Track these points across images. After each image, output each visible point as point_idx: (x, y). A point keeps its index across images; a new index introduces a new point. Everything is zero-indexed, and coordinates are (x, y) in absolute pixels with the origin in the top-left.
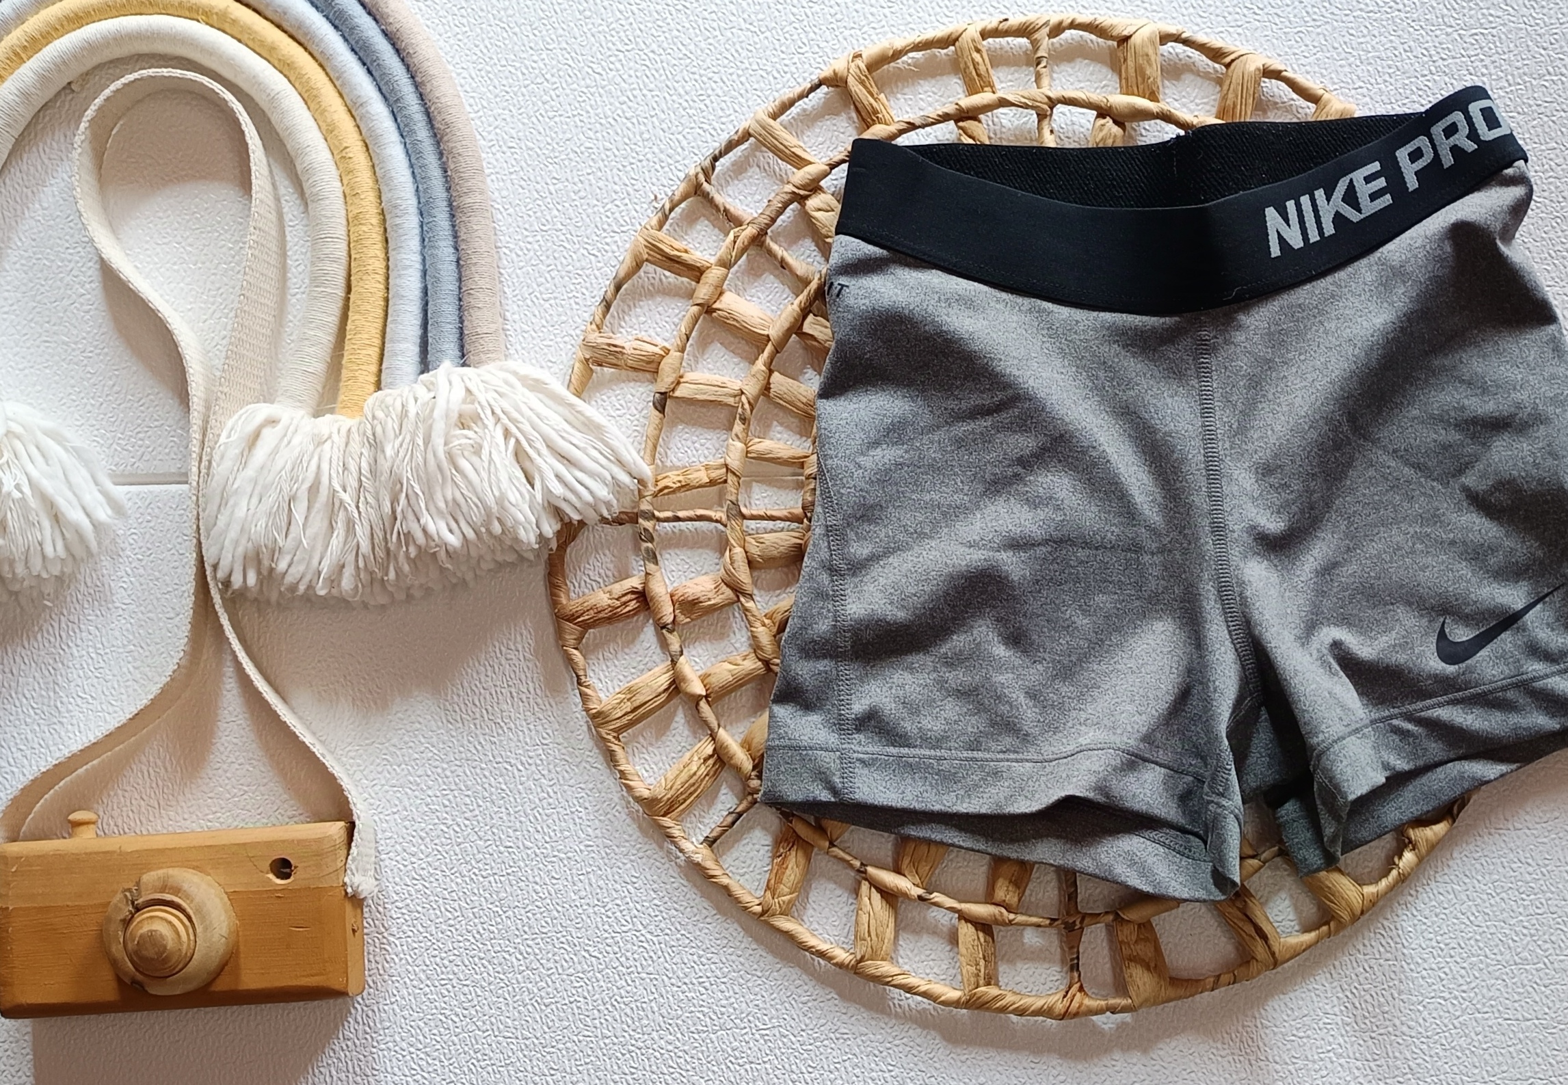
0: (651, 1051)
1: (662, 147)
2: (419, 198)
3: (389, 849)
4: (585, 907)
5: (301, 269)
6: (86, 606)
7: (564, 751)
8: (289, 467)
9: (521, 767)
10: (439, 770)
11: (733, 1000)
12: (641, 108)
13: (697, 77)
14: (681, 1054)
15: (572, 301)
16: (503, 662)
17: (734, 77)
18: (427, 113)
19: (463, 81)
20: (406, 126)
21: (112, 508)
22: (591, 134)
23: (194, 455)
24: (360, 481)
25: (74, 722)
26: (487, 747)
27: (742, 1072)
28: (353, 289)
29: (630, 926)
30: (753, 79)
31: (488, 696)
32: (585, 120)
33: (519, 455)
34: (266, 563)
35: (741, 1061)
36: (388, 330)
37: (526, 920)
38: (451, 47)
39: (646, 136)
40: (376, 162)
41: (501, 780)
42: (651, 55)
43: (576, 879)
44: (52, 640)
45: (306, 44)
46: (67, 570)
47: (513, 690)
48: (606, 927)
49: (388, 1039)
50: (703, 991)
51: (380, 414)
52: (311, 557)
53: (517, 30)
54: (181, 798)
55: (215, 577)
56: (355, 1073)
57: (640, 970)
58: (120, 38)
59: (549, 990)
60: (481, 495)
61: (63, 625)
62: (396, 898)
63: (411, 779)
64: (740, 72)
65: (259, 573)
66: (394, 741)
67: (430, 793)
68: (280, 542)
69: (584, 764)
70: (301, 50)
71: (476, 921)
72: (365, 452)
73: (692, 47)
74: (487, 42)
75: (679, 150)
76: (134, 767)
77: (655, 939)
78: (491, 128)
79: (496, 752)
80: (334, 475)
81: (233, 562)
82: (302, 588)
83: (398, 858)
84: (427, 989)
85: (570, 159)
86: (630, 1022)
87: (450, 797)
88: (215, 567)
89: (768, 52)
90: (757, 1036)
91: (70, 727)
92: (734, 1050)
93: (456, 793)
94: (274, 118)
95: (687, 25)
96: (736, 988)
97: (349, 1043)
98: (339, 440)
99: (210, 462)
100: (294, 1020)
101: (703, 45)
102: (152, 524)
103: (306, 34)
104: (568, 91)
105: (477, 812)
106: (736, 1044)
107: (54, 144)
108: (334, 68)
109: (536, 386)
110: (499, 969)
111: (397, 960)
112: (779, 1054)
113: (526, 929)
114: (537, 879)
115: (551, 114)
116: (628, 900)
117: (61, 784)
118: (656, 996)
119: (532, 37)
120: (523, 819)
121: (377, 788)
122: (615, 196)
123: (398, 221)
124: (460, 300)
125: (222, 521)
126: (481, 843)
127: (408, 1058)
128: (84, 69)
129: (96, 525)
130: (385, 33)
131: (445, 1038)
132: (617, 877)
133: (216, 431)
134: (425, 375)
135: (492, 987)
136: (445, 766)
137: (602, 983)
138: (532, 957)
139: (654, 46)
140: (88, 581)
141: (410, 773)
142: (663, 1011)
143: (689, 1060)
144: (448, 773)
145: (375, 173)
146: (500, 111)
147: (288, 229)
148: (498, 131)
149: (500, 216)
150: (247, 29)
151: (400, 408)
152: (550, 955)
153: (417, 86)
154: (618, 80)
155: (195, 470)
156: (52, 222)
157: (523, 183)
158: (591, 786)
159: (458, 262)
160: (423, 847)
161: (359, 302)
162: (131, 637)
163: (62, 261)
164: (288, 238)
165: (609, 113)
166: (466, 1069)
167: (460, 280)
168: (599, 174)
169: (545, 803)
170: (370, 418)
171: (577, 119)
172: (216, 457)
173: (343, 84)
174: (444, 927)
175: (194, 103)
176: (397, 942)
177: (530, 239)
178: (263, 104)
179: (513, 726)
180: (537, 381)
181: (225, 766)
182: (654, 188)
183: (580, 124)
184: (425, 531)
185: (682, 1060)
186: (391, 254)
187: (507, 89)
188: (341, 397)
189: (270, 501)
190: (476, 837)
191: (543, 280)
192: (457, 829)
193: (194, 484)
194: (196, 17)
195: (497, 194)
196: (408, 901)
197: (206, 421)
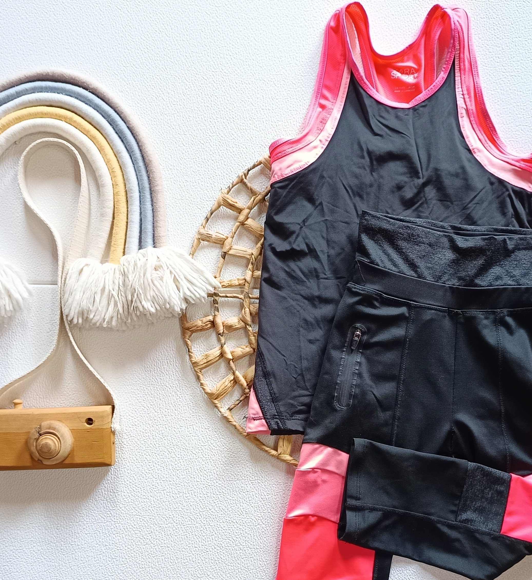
0: (213, 487)
1: (225, 171)
2: (139, 187)
3: (124, 415)
4: (192, 437)
5: (96, 210)
6: (18, 327)
7: (185, 383)
8: (94, 282)
9: (170, 388)
10: (142, 388)
11: (242, 470)
12: (217, 157)
13: (237, 146)
14: (223, 488)
15: (192, 225)
16: (165, 351)
17: (251, 147)
18: (143, 156)
19: (154, 145)
20: (135, 161)
21: (28, 293)
22: (199, 165)
23: (60, 276)
24: (119, 287)
25: (14, 367)
26: (159, 380)
27: (245, 495)
28: (115, 219)
29: (207, 444)
30: (257, 148)
31: (159, 363)
32: (198, 160)
33: (175, 280)
34: (85, 315)
35: (244, 491)
36: (128, 233)
37: (171, 441)
38: (150, 132)
39: (219, 167)
40: (124, 173)
41: (163, 392)
42: (221, 138)
43: (189, 427)
44: (6, 338)
45: (100, 130)
46: (12, 314)
47: (168, 361)
48: (199, 444)
49: (122, 480)
50: (232, 466)
51: (126, 264)
52: (101, 314)
53: (174, 127)
54: (51, 395)
55: (67, 320)
56: (110, 492)
57: (210, 459)
58: (34, 126)
59: (179, 465)
60: (163, 295)
61: (10, 333)
62: (126, 432)
63: (132, 391)
64: (253, 145)
65: (83, 318)
66: (127, 377)
67: (139, 395)
68: (91, 308)
69: (192, 387)
70: (98, 132)
71: (154, 440)
72: (121, 277)
73: (236, 136)
74: (163, 131)
75: (230, 172)
76: (35, 384)
77: (216, 449)
78: (164, 162)
79: (162, 382)
80: (110, 285)
81: (74, 315)
82: (98, 324)
83: (127, 418)
84: (136, 464)
85: (192, 174)
86: (206, 477)
87: (146, 397)
88: (67, 316)
89: (263, 138)
90: (250, 483)
91: (12, 369)
92: (242, 487)
93: (148, 396)
94: (88, 156)
95: (234, 127)
96: (243, 466)
97: (109, 481)
98: (112, 272)
99: (65, 279)
100: (90, 473)
101: (240, 135)
102: (42, 299)
103: (101, 126)
104: (192, 150)
105: (155, 403)
106: (242, 485)
107: (9, 163)
108: (110, 139)
109: (181, 256)
110: (161, 457)
111: (126, 453)
112: (257, 489)
113: (171, 443)
114: (175, 427)
115: (185, 158)
116: (206, 435)
117: (9, 389)
118: (215, 468)
119: (179, 130)
120: (171, 406)
121: (120, 393)
122: (207, 188)
123: (132, 195)
124: (153, 224)
125: (70, 301)
126: (156, 413)
127: (129, 487)
128: (21, 137)
129: (23, 299)
130: (128, 127)
131: (142, 480)
132: (203, 427)
133: (67, 268)
134: (141, 251)
135: (159, 463)
136: (144, 386)
137: (197, 463)
138: (173, 453)
139: (223, 135)
140: (19, 318)
141: (132, 389)
142: (218, 473)
143: (226, 490)
144: (145, 389)
145: (123, 177)
146: (167, 156)
147: (91, 195)
148: (166, 163)
149: (167, 194)
150: (79, 124)
151: (133, 262)
152: (179, 453)
153: (139, 146)
154: (210, 146)
155: (60, 281)
156: (8, 191)
157: (175, 182)
158: (194, 395)
159: (153, 210)
160: (136, 414)
161: (118, 223)
162: (34, 338)
163: (11, 204)
164: (91, 199)
165: (206, 158)
166: (149, 491)
167: (153, 216)
168: (202, 180)
169: (178, 400)
170: (122, 265)
171: (194, 160)
172: (68, 277)
173: (113, 145)
174: (143, 442)
175: (59, 149)
176: (127, 447)
177: (177, 202)
178: (85, 152)
179: (168, 373)
180: (181, 254)
181: (67, 385)
182: (221, 186)
183: (195, 162)
184: (143, 306)
185: (223, 490)
186: (129, 206)
187: (170, 148)
188: (111, 257)
189: (88, 294)
190: (154, 412)
191: (181, 217)
192: (148, 408)
193: (60, 286)
194: (61, 119)
195: (165, 185)
196: (130, 433)
197: (64, 264)
